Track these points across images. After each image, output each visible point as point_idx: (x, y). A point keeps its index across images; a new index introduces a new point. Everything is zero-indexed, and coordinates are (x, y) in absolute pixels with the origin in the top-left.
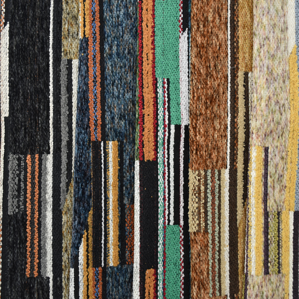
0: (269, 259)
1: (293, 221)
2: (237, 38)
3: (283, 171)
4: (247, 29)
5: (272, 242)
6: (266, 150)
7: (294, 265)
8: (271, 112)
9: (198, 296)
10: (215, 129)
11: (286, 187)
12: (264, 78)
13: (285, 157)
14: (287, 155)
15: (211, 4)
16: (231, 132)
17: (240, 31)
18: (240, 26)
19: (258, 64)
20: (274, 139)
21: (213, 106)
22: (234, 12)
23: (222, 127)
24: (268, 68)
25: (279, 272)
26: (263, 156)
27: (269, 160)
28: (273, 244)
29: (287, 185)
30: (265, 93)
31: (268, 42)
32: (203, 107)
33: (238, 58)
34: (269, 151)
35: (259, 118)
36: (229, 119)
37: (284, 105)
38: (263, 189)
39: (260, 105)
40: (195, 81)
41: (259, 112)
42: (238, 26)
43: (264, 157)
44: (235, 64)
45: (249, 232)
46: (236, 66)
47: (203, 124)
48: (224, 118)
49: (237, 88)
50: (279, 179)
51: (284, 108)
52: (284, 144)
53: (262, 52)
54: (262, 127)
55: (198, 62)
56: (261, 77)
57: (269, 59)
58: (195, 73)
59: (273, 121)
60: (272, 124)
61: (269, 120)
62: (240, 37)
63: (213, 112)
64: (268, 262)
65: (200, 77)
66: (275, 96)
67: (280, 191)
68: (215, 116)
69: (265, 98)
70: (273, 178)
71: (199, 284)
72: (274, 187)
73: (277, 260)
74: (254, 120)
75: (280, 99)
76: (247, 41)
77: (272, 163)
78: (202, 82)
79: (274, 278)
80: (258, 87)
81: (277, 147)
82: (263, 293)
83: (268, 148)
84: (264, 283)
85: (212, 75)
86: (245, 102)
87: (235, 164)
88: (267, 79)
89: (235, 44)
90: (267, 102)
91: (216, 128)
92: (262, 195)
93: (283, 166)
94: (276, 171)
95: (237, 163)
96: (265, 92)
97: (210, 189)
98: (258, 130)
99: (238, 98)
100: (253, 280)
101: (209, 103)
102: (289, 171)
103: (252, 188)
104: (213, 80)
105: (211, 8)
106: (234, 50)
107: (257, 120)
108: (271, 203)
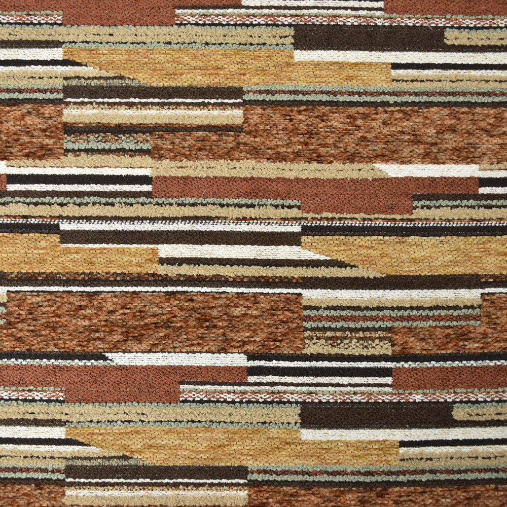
2: (108, 276)
4: (95, 259)
9: (479, 341)
10: (245, 314)
15: (66, 321)
16: (249, 287)
17: (98, 271)
18: (91, 271)
21: (212, 318)
22: (70, 280)
23: (241, 302)
32: (213, 331)
33: (138, 274)
36: (229, 290)
40: (176, 344)
42: (91, 273)
44: (147, 280)
46: (150, 279)
47: (238, 331)
48: (228, 299)
49: (183, 276)
55: (150, 338)
58: (164, 344)
62: (107, 271)
63: (221, 316)
65: (171, 337)
68: (226, 314)
71: (462, 340)
76: (112, 259)
78: (177, 333)
85: (168, 320)
86: (204, 264)
87: (294, 281)
89: (118, 279)
91: (243, 312)
95: (293, 278)
97: (330, 323)
99: (199, 276)
101: (208, 324)
104: (174, 319)
105: (71, 321)
106: (128, 281)
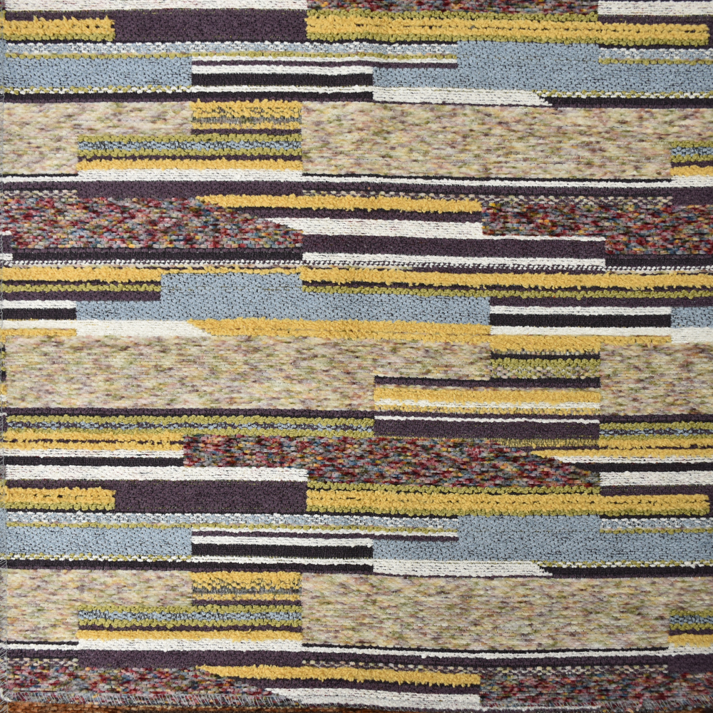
0: (574, 377)
1: (509, 327)
3: (418, 349)
5: (545, 371)
6: (380, 380)
7: (586, 325)
8: (312, 376)
11: (447, 343)
12: (253, 387)
13: (391, 345)
14: (388, 342)
19: (227, 396)
20: (360, 367)
24: (234, 380)
25: (597, 357)
26: (392, 386)
27: (397, 375)
28: (548, 368)
29: (442, 341)
30: (279, 385)
31: (188, 379)
34: (382, 375)
35: (323, 395)
37: (298, 351)
38: (451, 388)
39: (300, 393)
41: (313, 395)
43: (394, 385)
45: (527, 413)
50: (433, 356)
51: (305, 351)
52: (369, 348)
53: (205, 388)
54: (339, 390)
56: (249, 390)
57: (218, 379)
59: (327, 371)
60: (335, 372)
61: (327, 379)
64: (578, 380)
66: (284, 367)
67: (453, 352)
69: (288, 385)
70: (430, 368)
72: (446, 366)
73: (576, 360)
74: (325, 403)
75: (288, 358)
77: (403, 370)
79: (606, 368)
80: (267, 396)
81: (374, 360)
82: (632, 389)
83: (377, 377)
84: (613, 388)
88: (255, 382)
90: (294, 382)
92: (462, 390)
93: (409, 349)
94: (418, 362)
96: (277, 384)
98: (346, 396)
100: (609, 407)
102: (417, 338)
103: (448, 406)
107: (325, 399)
108: (474, 373)
